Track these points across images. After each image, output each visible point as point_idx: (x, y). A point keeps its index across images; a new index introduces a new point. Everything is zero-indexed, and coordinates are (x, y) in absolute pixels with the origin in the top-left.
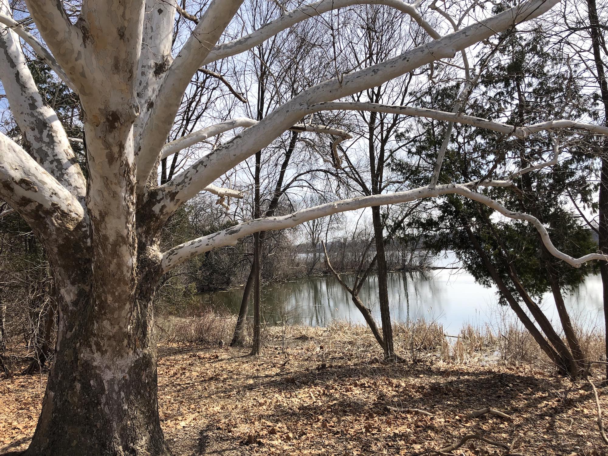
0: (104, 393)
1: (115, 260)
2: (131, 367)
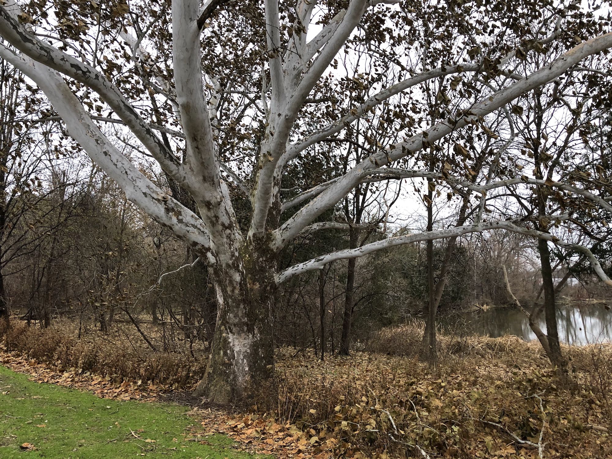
0: (234, 359)
2: (251, 345)
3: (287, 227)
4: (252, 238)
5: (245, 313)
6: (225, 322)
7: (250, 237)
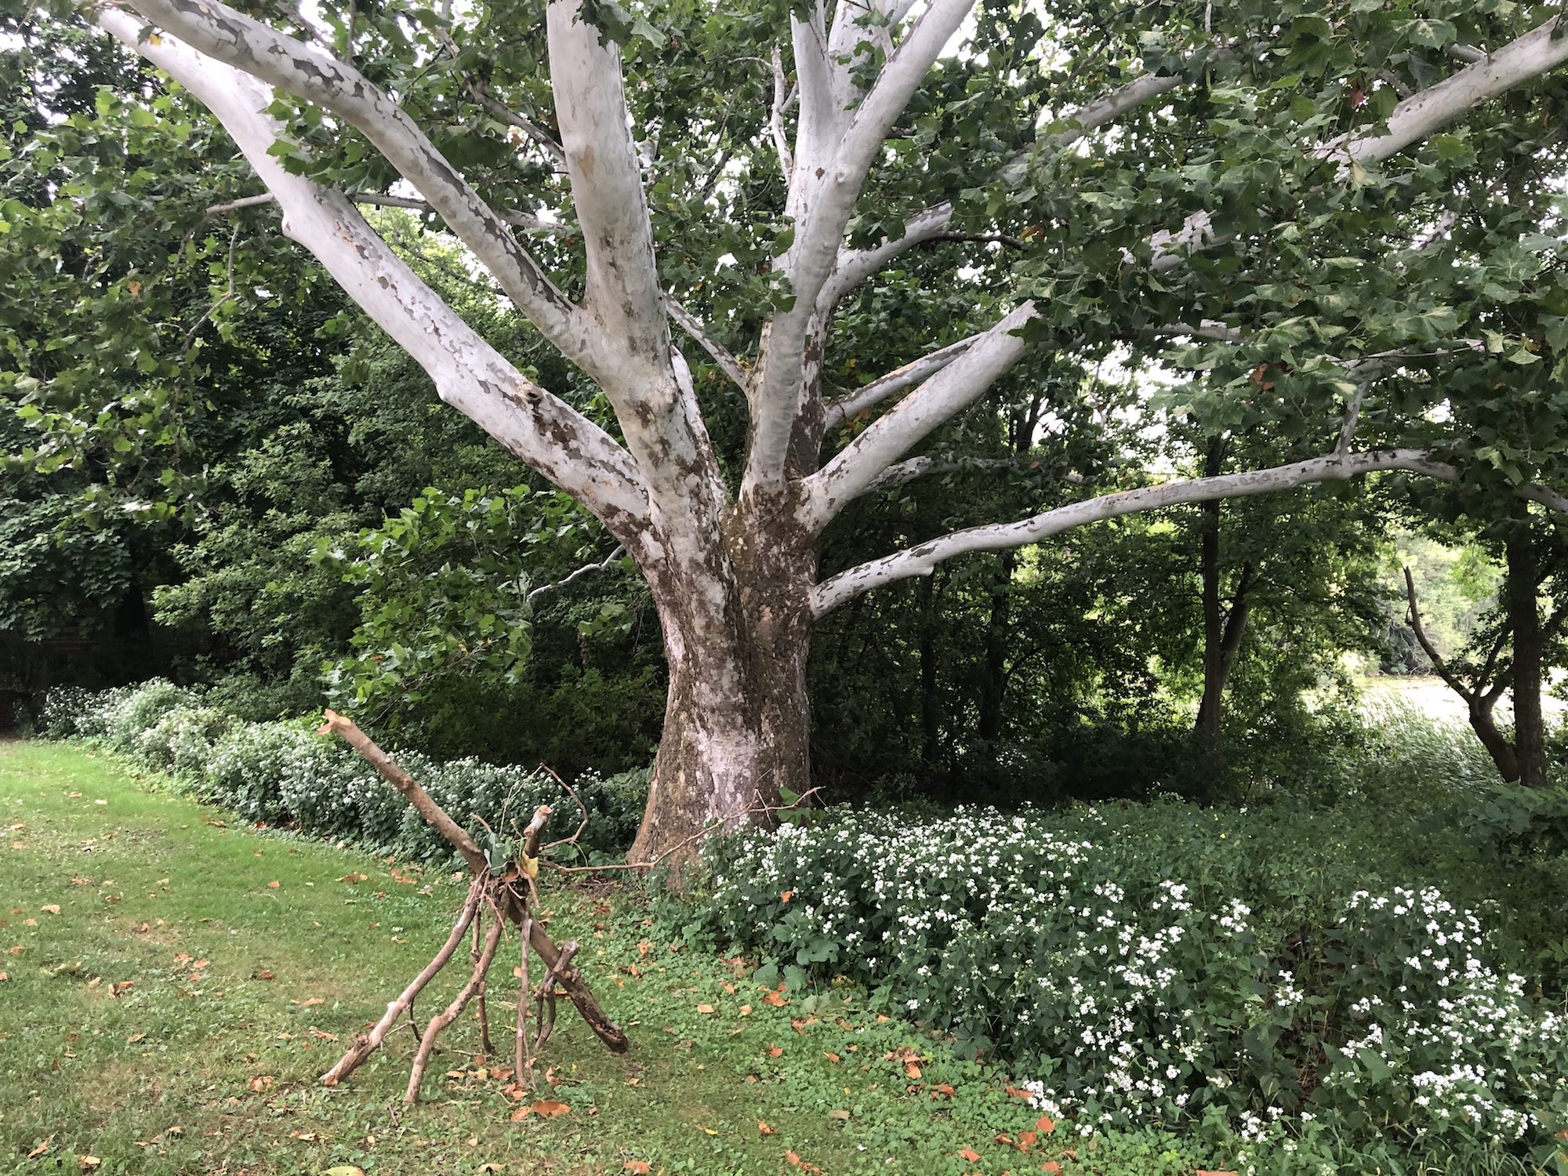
0: (711, 792)
1: (695, 596)
2: (753, 759)
3: (839, 469)
4: (751, 496)
5: (739, 682)
6: (687, 702)
7: (746, 495)
